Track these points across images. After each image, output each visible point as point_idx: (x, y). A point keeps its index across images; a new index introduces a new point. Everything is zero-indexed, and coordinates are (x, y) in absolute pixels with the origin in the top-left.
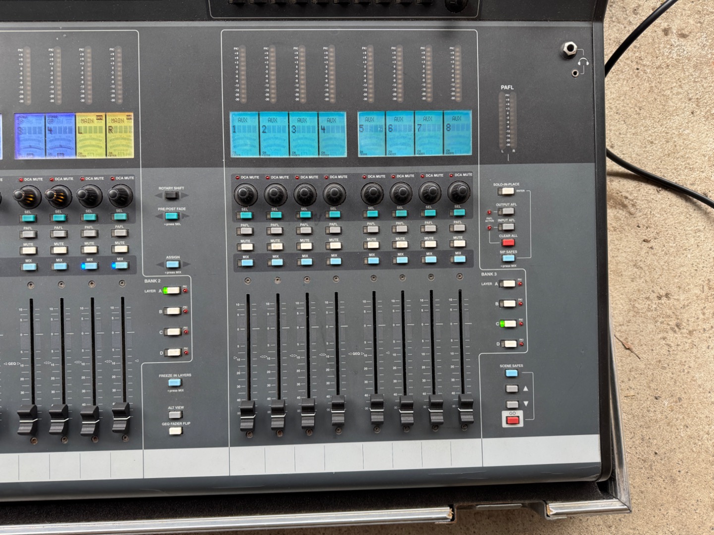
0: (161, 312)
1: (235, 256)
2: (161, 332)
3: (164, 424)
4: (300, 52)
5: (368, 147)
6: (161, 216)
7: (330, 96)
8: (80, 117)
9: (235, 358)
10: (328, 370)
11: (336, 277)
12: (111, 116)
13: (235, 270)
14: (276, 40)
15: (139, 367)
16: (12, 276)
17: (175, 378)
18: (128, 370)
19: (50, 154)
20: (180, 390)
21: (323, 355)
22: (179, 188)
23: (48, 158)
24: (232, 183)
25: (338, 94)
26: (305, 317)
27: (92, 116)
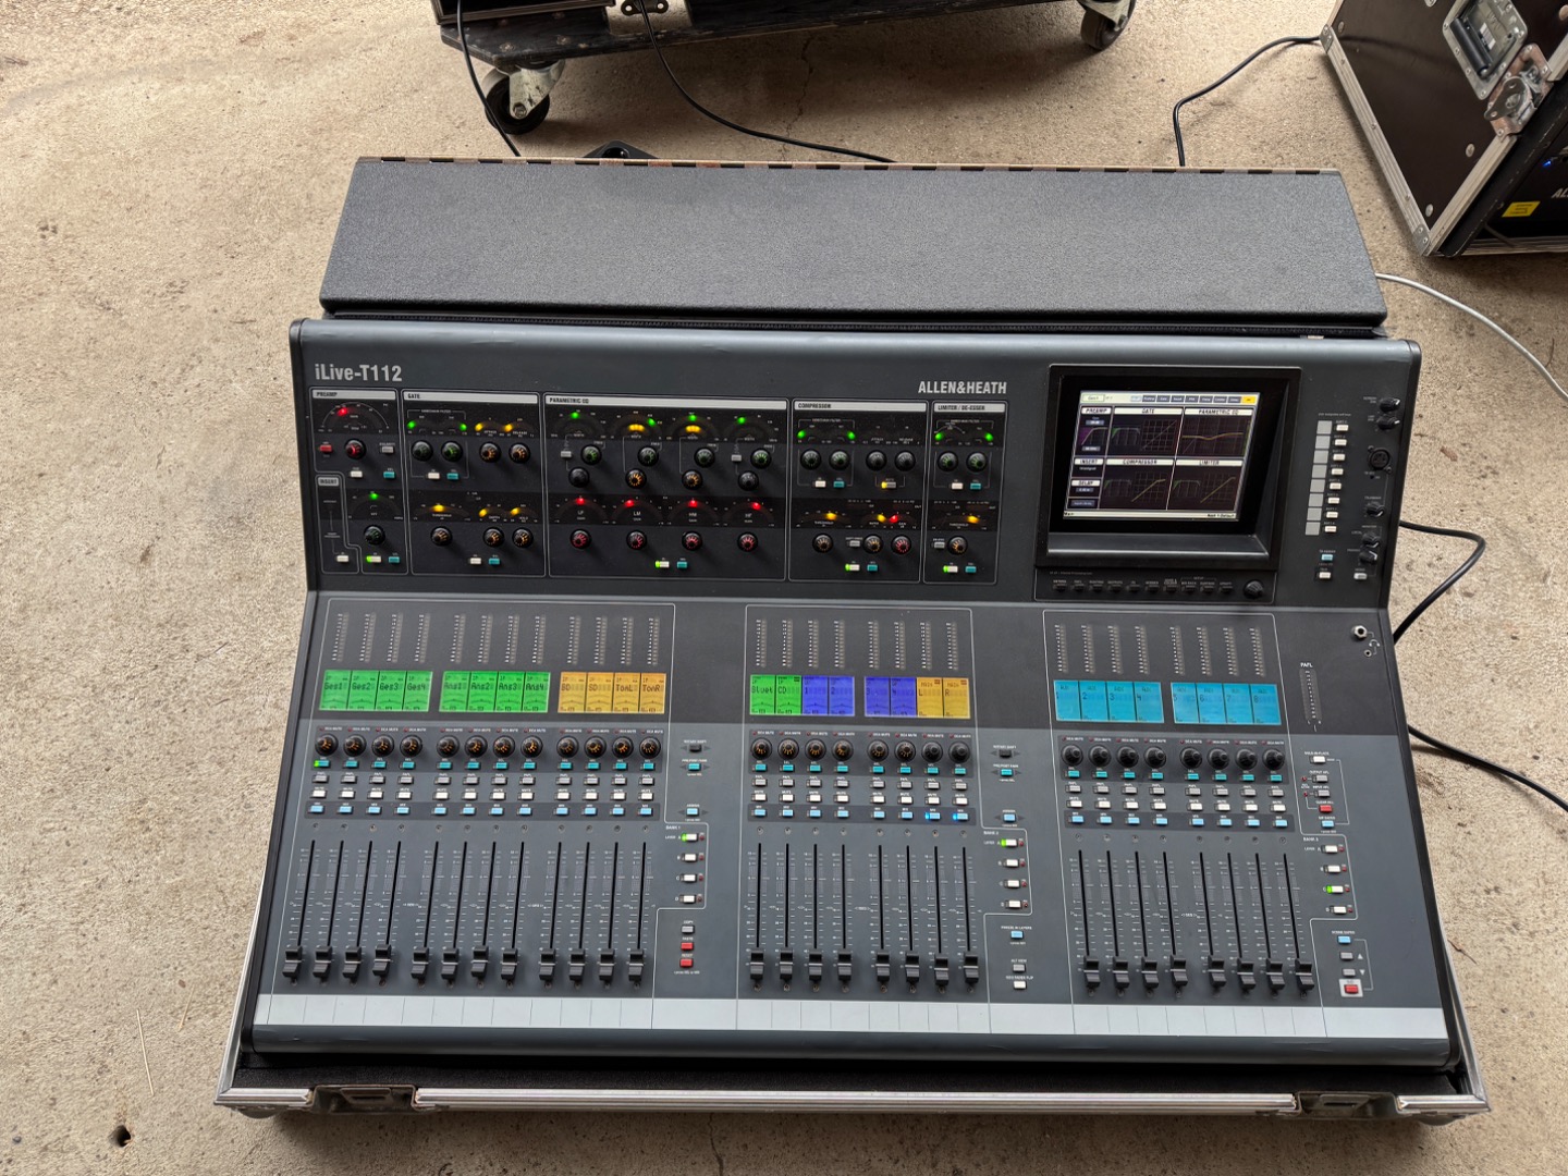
0: (1000, 863)
1: (1065, 812)
2: (1001, 884)
3: (1008, 977)
4: (1113, 629)
5: (1182, 714)
6: (996, 772)
7: (1144, 669)
8: (920, 681)
9: (1072, 913)
10: (1163, 930)
11: (1163, 837)
12: (947, 680)
13: (1066, 826)
14: (1093, 620)
15: (983, 916)
16: (863, 822)
17: (1018, 930)
18: (972, 920)
19: (895, 713)
20: (1022, 943)
21: (1156, 915)
22: (1012, 747)
23: (892, 716)
24: (1059, 746)
25: (1152, 666)
26: (1136, 876)
27: (931, 680)
